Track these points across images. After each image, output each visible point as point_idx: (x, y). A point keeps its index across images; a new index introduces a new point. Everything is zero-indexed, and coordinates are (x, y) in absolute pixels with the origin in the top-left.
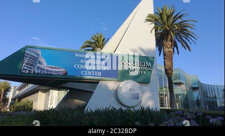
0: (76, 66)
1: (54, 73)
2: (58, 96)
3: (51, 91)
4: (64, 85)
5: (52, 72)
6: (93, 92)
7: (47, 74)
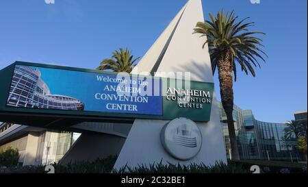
0: (99, 96)
1: (62, 107)
2: (58, 141)
3: (48, 133)
4: (75, 126)
5: (60, 104)
6: (125, 138)
7: (50, 109)
